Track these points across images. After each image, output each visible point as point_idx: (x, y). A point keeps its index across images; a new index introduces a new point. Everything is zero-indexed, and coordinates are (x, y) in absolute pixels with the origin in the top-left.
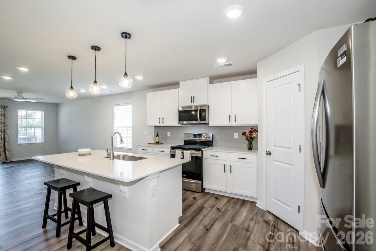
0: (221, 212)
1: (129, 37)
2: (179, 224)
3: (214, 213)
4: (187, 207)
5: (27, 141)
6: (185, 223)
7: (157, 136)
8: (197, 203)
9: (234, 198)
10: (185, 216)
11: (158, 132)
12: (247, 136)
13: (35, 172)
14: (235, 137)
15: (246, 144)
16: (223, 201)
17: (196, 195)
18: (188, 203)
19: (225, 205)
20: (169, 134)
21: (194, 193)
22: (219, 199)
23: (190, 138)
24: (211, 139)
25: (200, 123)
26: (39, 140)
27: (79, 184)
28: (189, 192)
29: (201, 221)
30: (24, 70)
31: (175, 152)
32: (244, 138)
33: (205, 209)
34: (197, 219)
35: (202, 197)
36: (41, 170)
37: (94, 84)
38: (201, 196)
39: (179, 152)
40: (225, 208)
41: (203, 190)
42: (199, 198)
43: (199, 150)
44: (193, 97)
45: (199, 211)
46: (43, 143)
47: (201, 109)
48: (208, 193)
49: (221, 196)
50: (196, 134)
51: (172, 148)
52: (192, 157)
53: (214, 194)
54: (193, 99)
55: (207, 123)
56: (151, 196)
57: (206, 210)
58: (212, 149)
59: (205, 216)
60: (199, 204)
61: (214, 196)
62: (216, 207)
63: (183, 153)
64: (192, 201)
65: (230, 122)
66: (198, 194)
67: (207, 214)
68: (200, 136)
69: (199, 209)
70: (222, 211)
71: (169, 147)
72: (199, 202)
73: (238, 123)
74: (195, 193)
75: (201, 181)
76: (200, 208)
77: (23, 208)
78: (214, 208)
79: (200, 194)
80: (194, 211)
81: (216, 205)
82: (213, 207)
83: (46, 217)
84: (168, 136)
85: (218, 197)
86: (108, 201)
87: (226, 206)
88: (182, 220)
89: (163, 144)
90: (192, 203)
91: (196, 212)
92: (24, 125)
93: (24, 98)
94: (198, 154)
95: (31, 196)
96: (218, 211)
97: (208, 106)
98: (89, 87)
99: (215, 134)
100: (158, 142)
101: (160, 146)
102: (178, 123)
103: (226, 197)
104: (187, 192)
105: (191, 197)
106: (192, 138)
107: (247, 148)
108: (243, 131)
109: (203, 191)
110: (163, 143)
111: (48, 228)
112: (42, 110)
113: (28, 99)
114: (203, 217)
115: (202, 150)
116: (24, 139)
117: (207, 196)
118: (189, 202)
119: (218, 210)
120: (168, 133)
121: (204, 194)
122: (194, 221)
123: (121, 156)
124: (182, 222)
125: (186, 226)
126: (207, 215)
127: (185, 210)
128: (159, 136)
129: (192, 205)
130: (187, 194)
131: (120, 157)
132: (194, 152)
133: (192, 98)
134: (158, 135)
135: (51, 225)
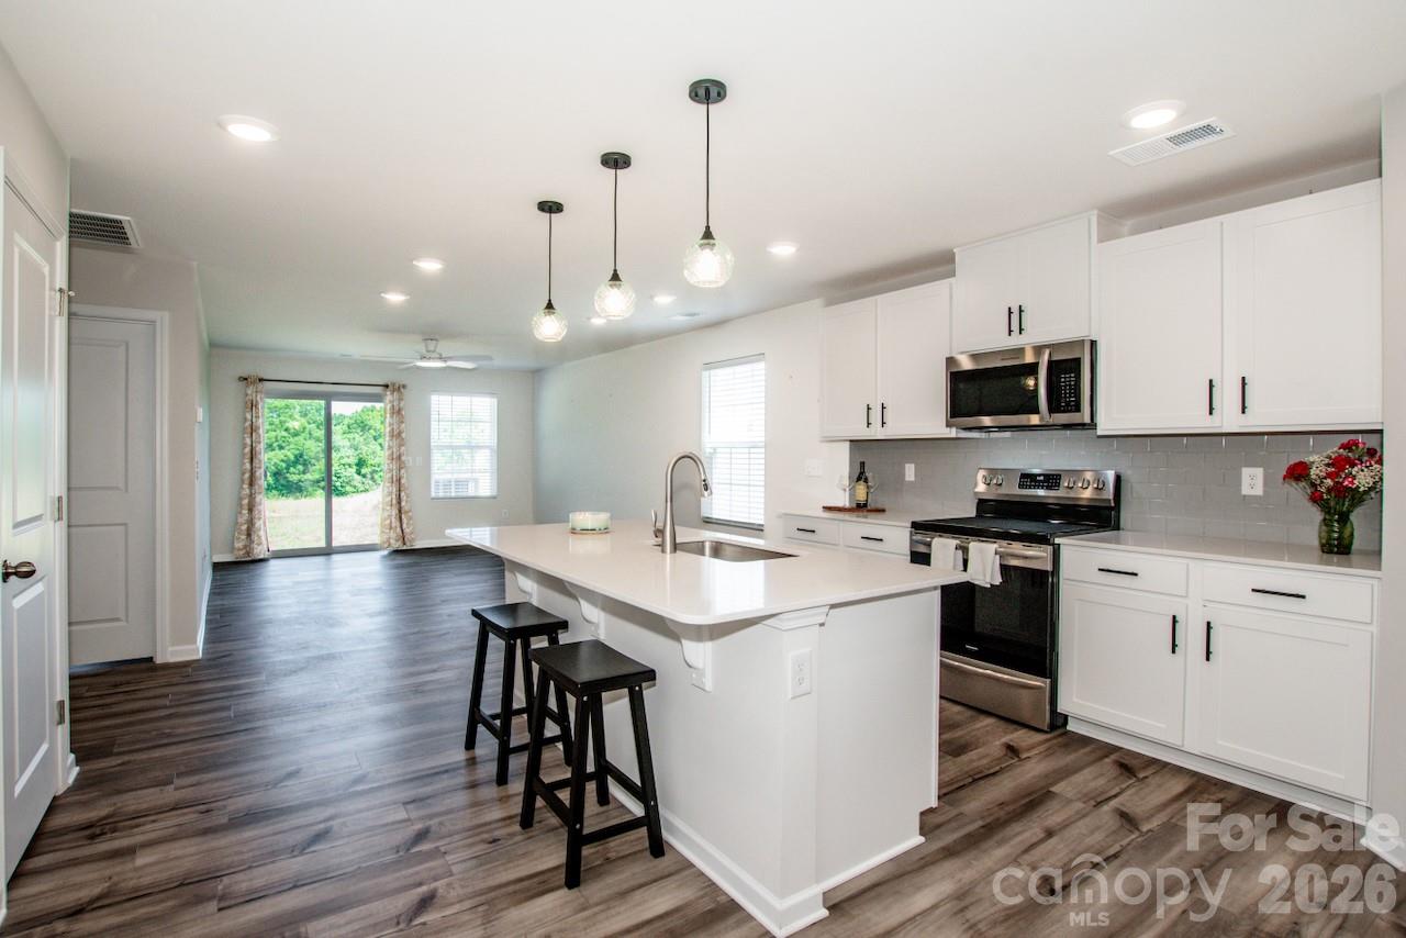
0: (1137, 834)
1: (719, 94)
2: (922, 839)
3: (1098, 828)
4: (970, 780)
5: (453, 490)
6: (948, 838)
7: (859, 479)
8: (1019, 770)
9: (1227, 785)
10: (954, 812)
11: (863, 464)
12: (1313, 485)
13: (472, 583)
14: (1246, 490)
15: (1309, 524)
16: (1160, 786)
17: (1020, 737)
18: (975, 764)
19: (1165, 805)
20: (910, 472)
21: (1013, 727)
22: (1141, 775)
23: (1004, 490)
24: (1109, 493)
25: (1051, 421)
26: (485, 487)
27: (564, 625)
28: (990, 721)
29: (1027, 851)
30: (430, 266)
31: (929, 545)
32: (1298, 493)
33: (1054, 805)
34: (1010, 838)
35: (1049, 753)
36: (486, 581)
37: (611, 286)
38: (1042, 748)
39: (945, 546)
40: (1165, 820)
41: (1058, 722)
42: (1035, 751)
43: (1042, 540)
44: (1015, 311)
45: (1024, 805)
46: (494, 498)
47: (1054, 358)
48: (1085, 741)
49: (1153, 762)
50: (1036, 471)
51: (916, 526)
52: (1005, 569)
53: (1117, 749)
54: (1015, 318)
55: (1087, 420)
56: (790, 697)
57: (1063, 807)
58: (1118, 542)
59: (1050, 834)
60: (1029, 776)
61: (1113, 757)
62: (1114, 803)
63: (965, 550)
64: (999, 759)
65: (1211, 413)
66: (1032, 733)
67: (1065, 825)
68: (1052, 480)
69: (1023, 797)
70: (1144, 829)
71: (904, 524)
72: (1032, 770)
73: (1262, 417)
74: (1016, 730)
75: (1048, 681)
76: (1030, 794)
77: (427, 683)
78: (1106, 808)
79: (1040, 737)
80: (1002, 800)
81: (1115, 796)
82: (1099, 804)
83: (475, 718)
84: (907, 479)
85: (1130, 766)
86: (644, 692)
87: (1169, 810)
88: (938, 826)
89: (883, 511)
90: (997, 768)
91: (1011, 808)
92: (445, 440)
93: (441, 358)
94: (1037, 556)
95: (451, 650)
96: (1122, 826)
97: (1093, 344)
98: (596, 298)
99: (1127, 473)
100: (865, 505)
101: (873, 519)
102: (948, 425)
103: (1180, 770)
104: (982, 717)
105: (997, 743)
106: (1013, 490)
107: (1316, 543)
108: (1294, 460)
109: (1059, 727)
110: (886, 507)
111: (480, 751)
112: (492, 394)
113: (450, 358)
114: (1042, 835)
115: (1057, 541)
116: (447, 485)
117: (1076, 751)
118: (985, 761)
119: (1127, 819)
120: (907, 466)
121: (1060, 739)
122: (991, 842)
123: (707, 545)
124: (937, 832)
125: (949, 852)
126: (1060, 830)
127: (950, 791)
128: (866, 481)
129: (994, 774)
130: (979, 725)
131: (703, 547)
132: (1017, 547)
133: (1010, 313)
134: (862, 473)
135: (487, 744)
